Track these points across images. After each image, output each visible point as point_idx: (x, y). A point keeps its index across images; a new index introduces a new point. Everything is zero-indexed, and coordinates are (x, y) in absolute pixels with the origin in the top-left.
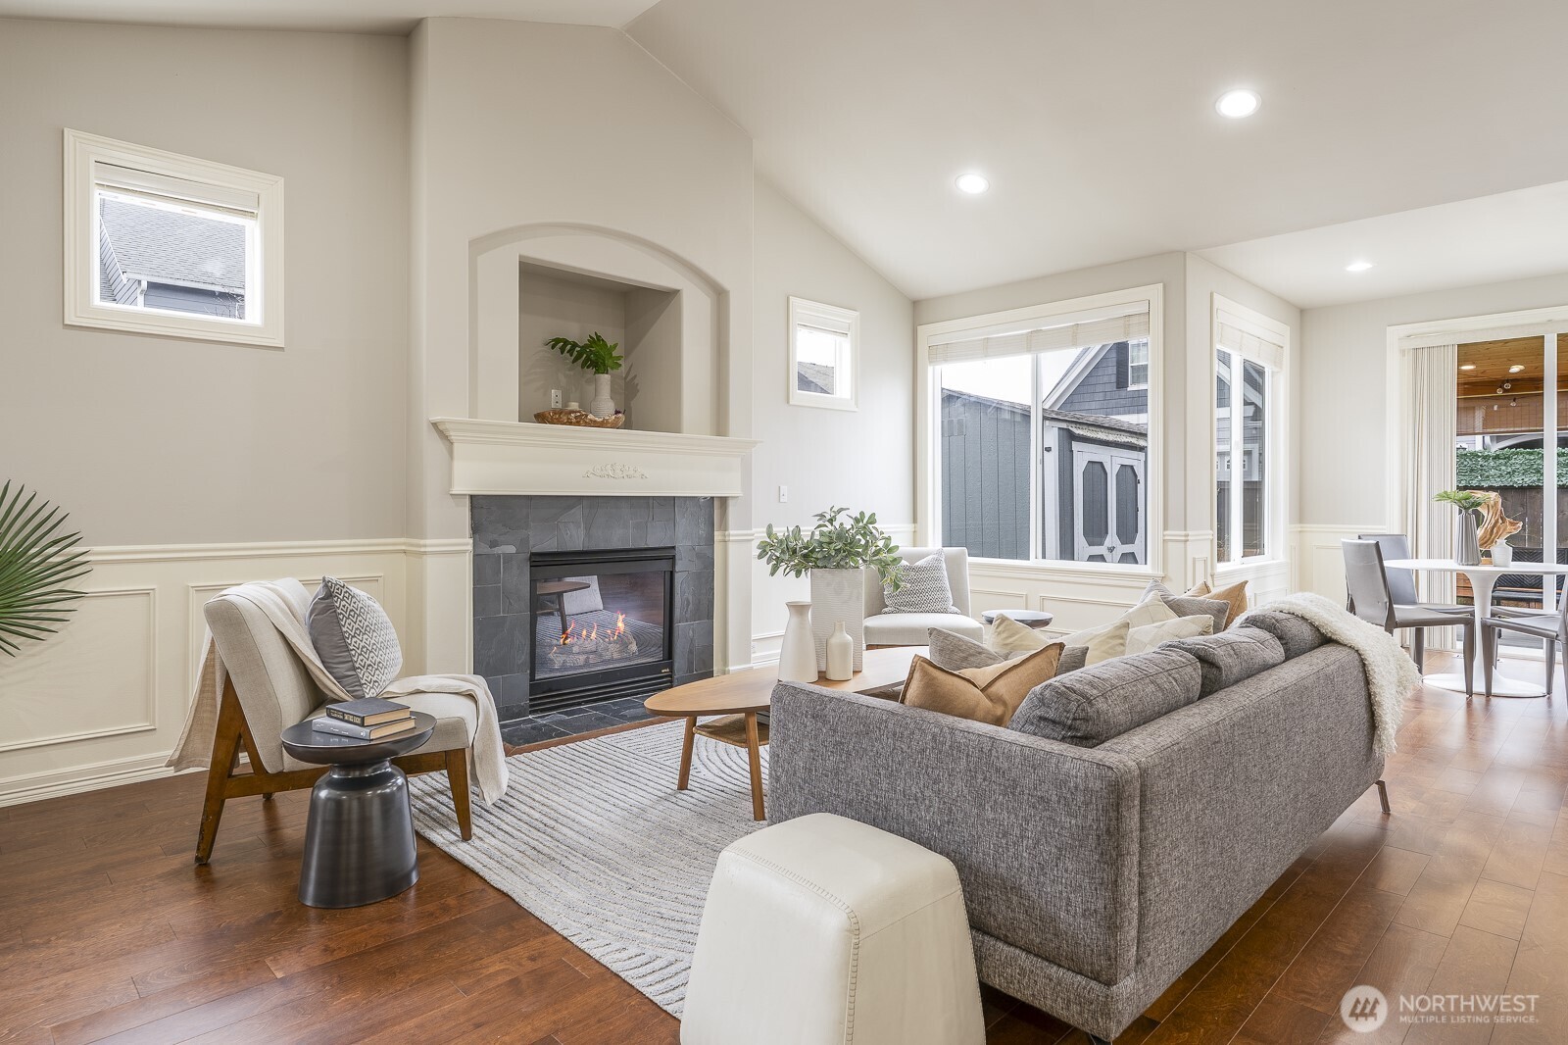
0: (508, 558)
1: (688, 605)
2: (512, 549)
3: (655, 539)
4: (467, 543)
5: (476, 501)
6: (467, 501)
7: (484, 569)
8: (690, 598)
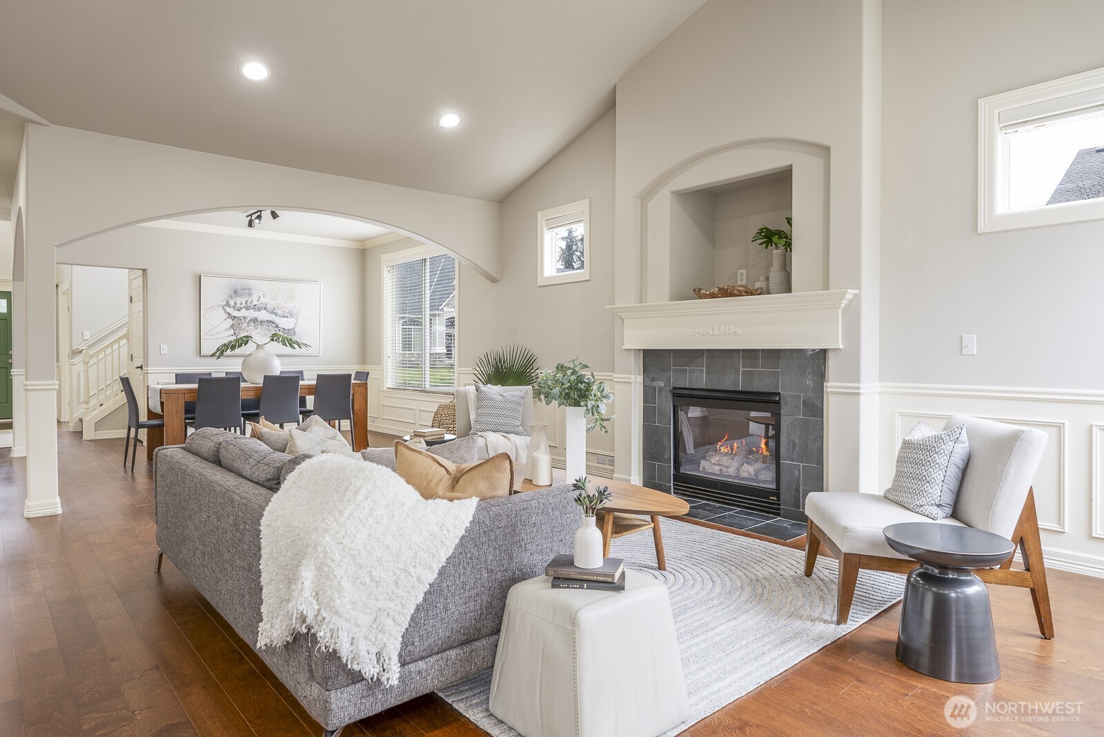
0: (660, 389)
1: (794, 446)
2: (662, 384)
3: (761, 385)
4: (640, 378)
5: (647, 353)
6: (642, 354)
7: (649, 394)
8: (797, 441)
